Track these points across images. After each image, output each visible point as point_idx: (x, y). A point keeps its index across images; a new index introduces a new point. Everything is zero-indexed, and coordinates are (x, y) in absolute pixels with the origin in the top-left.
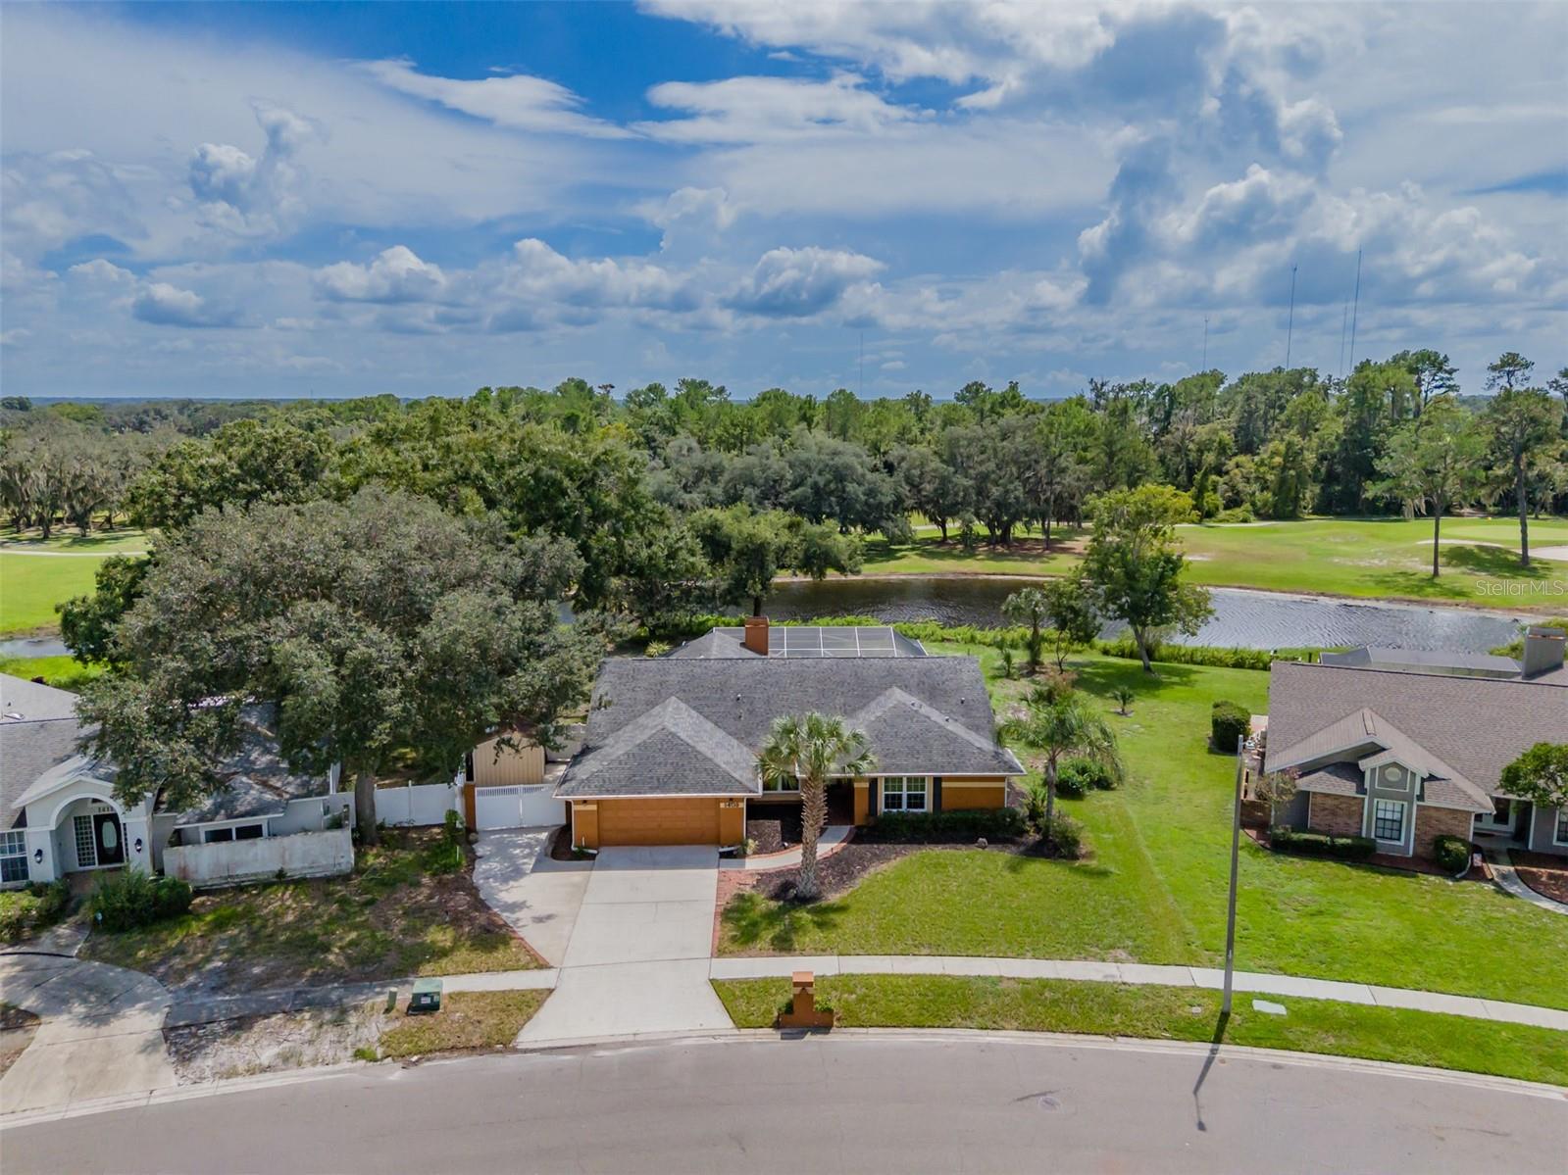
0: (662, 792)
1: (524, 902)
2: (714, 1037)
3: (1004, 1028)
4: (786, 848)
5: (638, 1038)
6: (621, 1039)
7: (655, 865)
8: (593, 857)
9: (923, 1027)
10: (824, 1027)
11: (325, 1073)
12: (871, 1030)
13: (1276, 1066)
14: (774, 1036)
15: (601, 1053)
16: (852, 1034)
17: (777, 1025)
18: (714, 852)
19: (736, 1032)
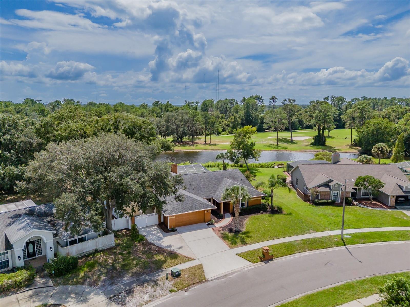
0: (193, 210)
1: (170, 245)
2: (250, 267)
3: (306, 251)
4: (220, 221)
5: (234, 271)
6: (231, 272)
7: (194, 230)
8: (176, 230)
9: (291, 254)
10: (272, 259)
11: (166, 298)
12: (281, 257)
13: (359, 248)
14: (262, 264)
15: (230, 276)
16: (278, 259)
17: (262, 261)
18: (205, 224)
19: (254, 264)
